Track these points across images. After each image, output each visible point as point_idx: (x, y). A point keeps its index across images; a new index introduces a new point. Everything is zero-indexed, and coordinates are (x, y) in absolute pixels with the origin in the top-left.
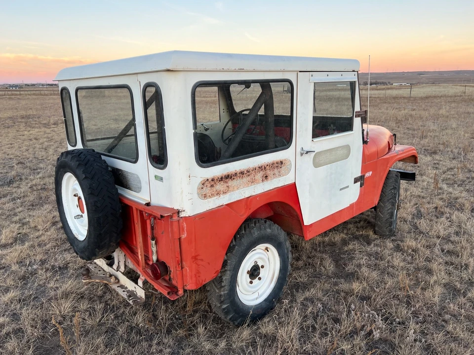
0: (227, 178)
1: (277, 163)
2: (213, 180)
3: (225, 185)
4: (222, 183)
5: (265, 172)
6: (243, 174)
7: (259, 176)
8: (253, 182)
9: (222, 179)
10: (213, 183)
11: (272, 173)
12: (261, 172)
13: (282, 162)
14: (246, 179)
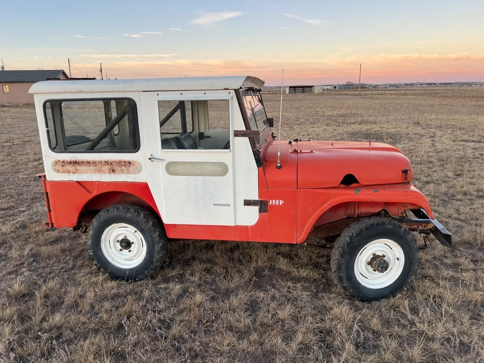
0: (75, 163)
1: (124, 162)
2: (63, 162)
3: (74, 168)
4: (71, 165)
5: (113, 167)
6: (90, 163)
7: (106, 168)
8: (100, 171)
9: (70, 163)
10: (63, 164)
11: (120, 169)
12: (108, 166)
13: (130, 163)
14: (92, 168)
